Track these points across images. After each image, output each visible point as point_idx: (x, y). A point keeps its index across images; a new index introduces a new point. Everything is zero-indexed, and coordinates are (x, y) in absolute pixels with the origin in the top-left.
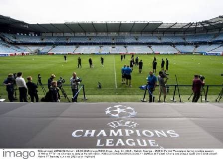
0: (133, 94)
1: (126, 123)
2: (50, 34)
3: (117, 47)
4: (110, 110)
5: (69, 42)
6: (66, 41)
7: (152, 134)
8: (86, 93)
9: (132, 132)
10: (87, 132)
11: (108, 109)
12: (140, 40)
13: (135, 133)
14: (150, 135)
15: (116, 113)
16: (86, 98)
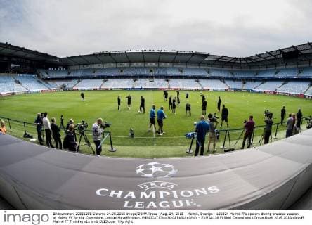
0: (176, 144)
1: (161, 185)
2: (77, 67)
3: (156, 81)
4: (142, 168)
5: (96, 74)
6: (93, 74)
7: (191, 194)
8: (113, 142)
9: (168, 194)
10: (113, 193)
11: (141, 166)
12: (185, 73)
13: (172, 194)
14: (189, 194)
15: (151, 172)
16: (114, 149)
